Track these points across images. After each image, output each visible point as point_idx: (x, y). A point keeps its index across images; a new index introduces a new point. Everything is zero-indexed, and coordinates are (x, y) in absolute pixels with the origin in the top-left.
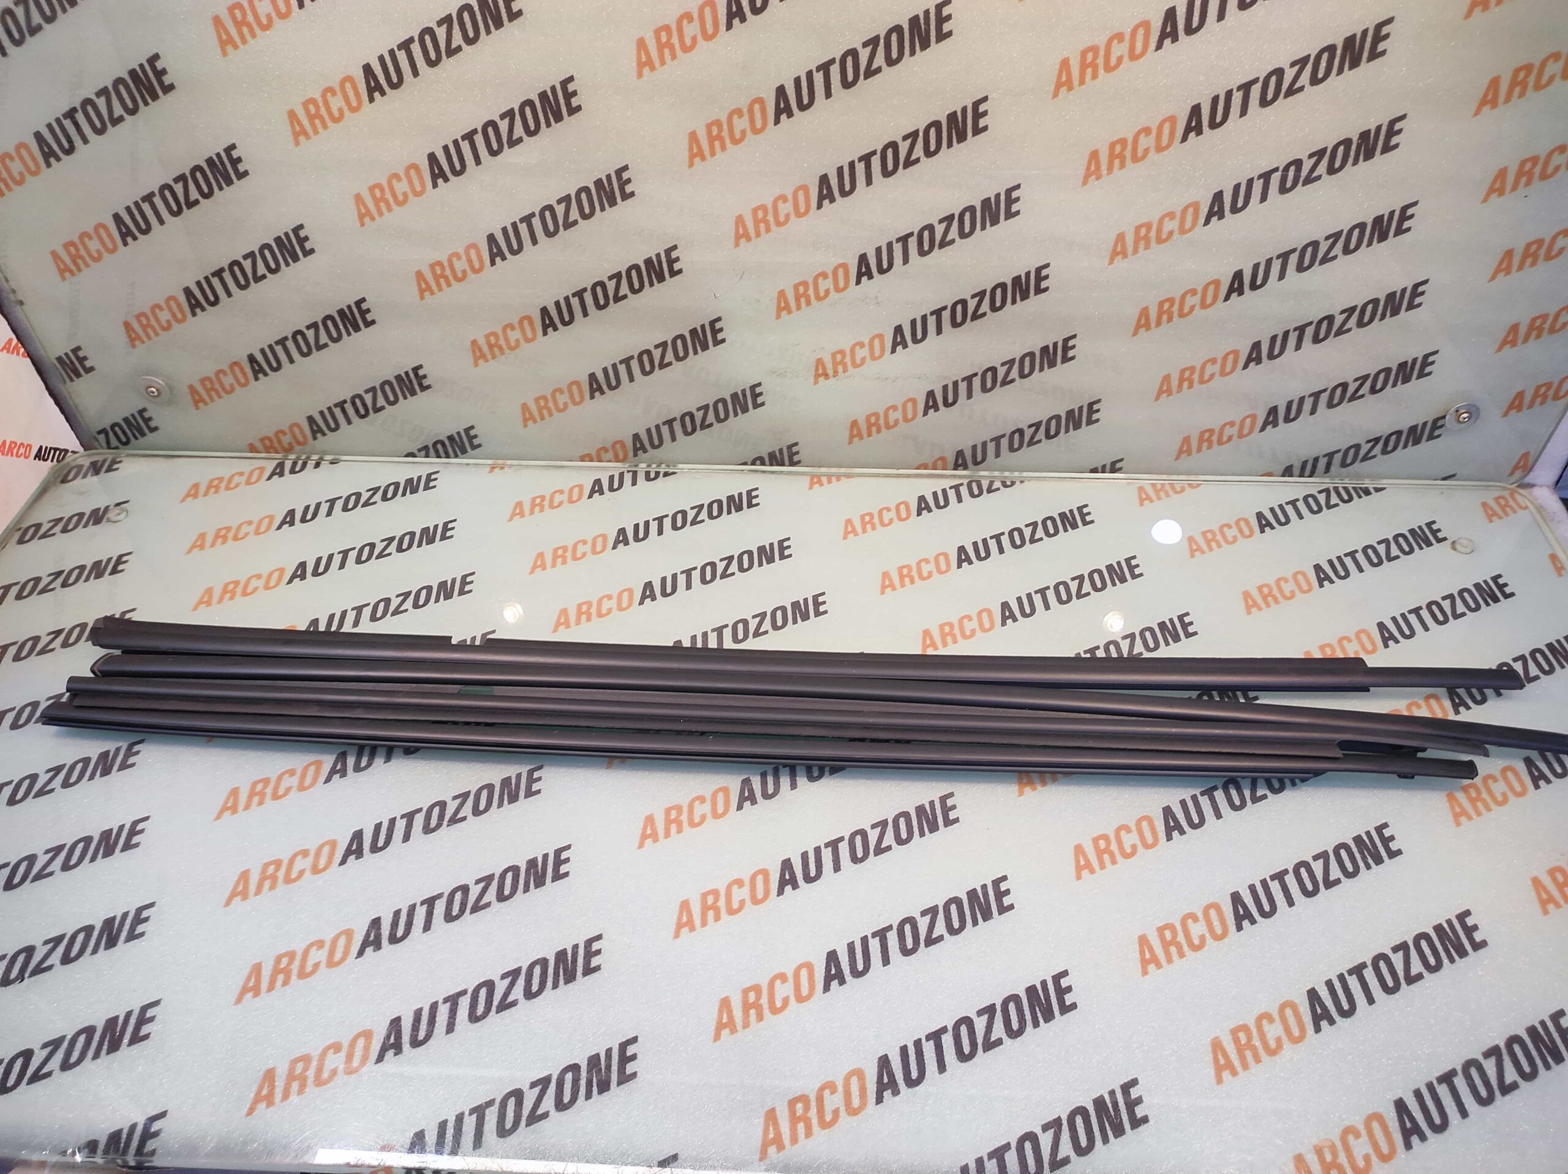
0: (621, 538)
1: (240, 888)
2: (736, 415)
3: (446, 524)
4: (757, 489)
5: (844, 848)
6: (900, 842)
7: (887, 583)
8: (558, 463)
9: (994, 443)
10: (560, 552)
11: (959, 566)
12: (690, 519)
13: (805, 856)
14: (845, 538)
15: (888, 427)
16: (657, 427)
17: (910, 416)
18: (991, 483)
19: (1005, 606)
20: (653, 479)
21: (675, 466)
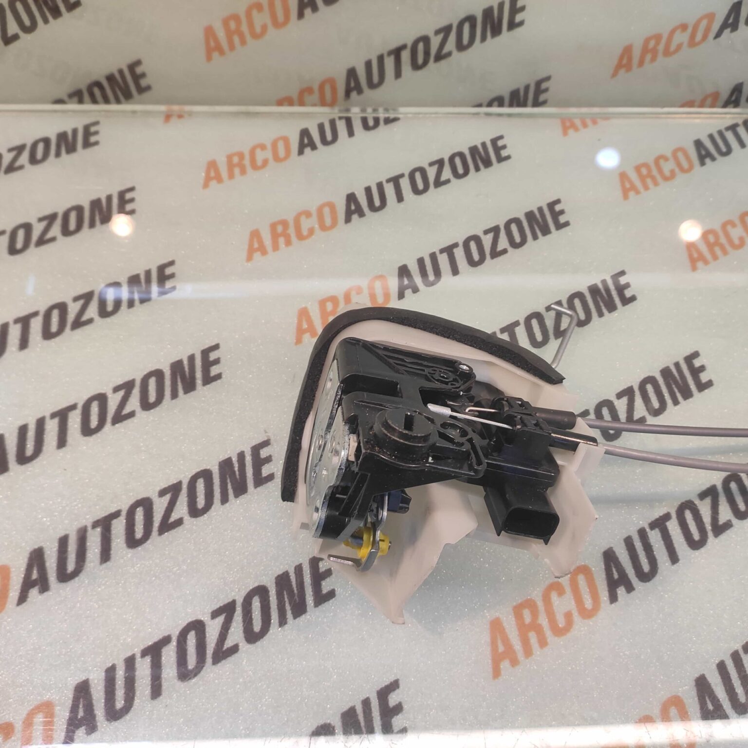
0: (353, 207)
2: (484, 39)
3: (121, 195)
4: (501, 137)
8: (252, 109)
10: (280, 229)
12: (431, 178)
14: (626, 197)
16: (380, 58)
20: (373, 128)
21: (394, 110)
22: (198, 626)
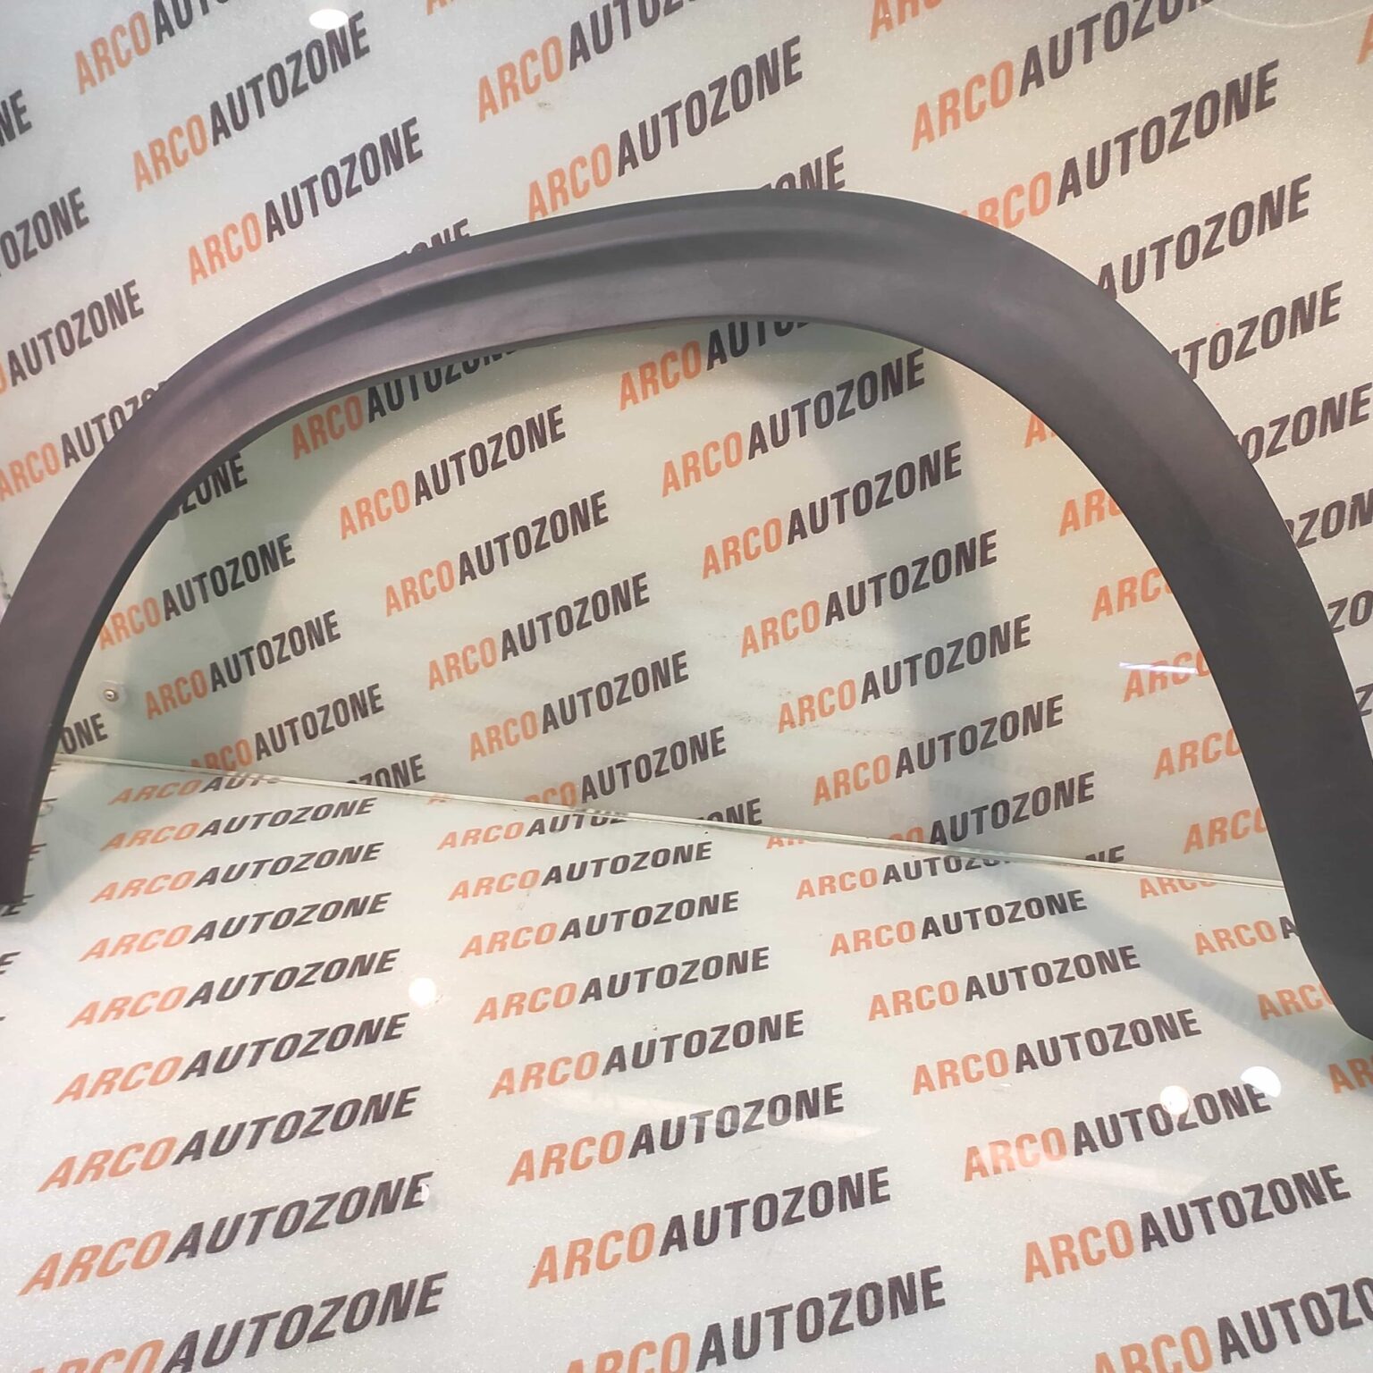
1: (60, 1175)
5: (747, 1213)
6: (815, 1212)
7: (840, 945)
11: (925, 936)
13: (699, 1216)
15: (858, 788)
17: (882, 776)
19: (973, 980)
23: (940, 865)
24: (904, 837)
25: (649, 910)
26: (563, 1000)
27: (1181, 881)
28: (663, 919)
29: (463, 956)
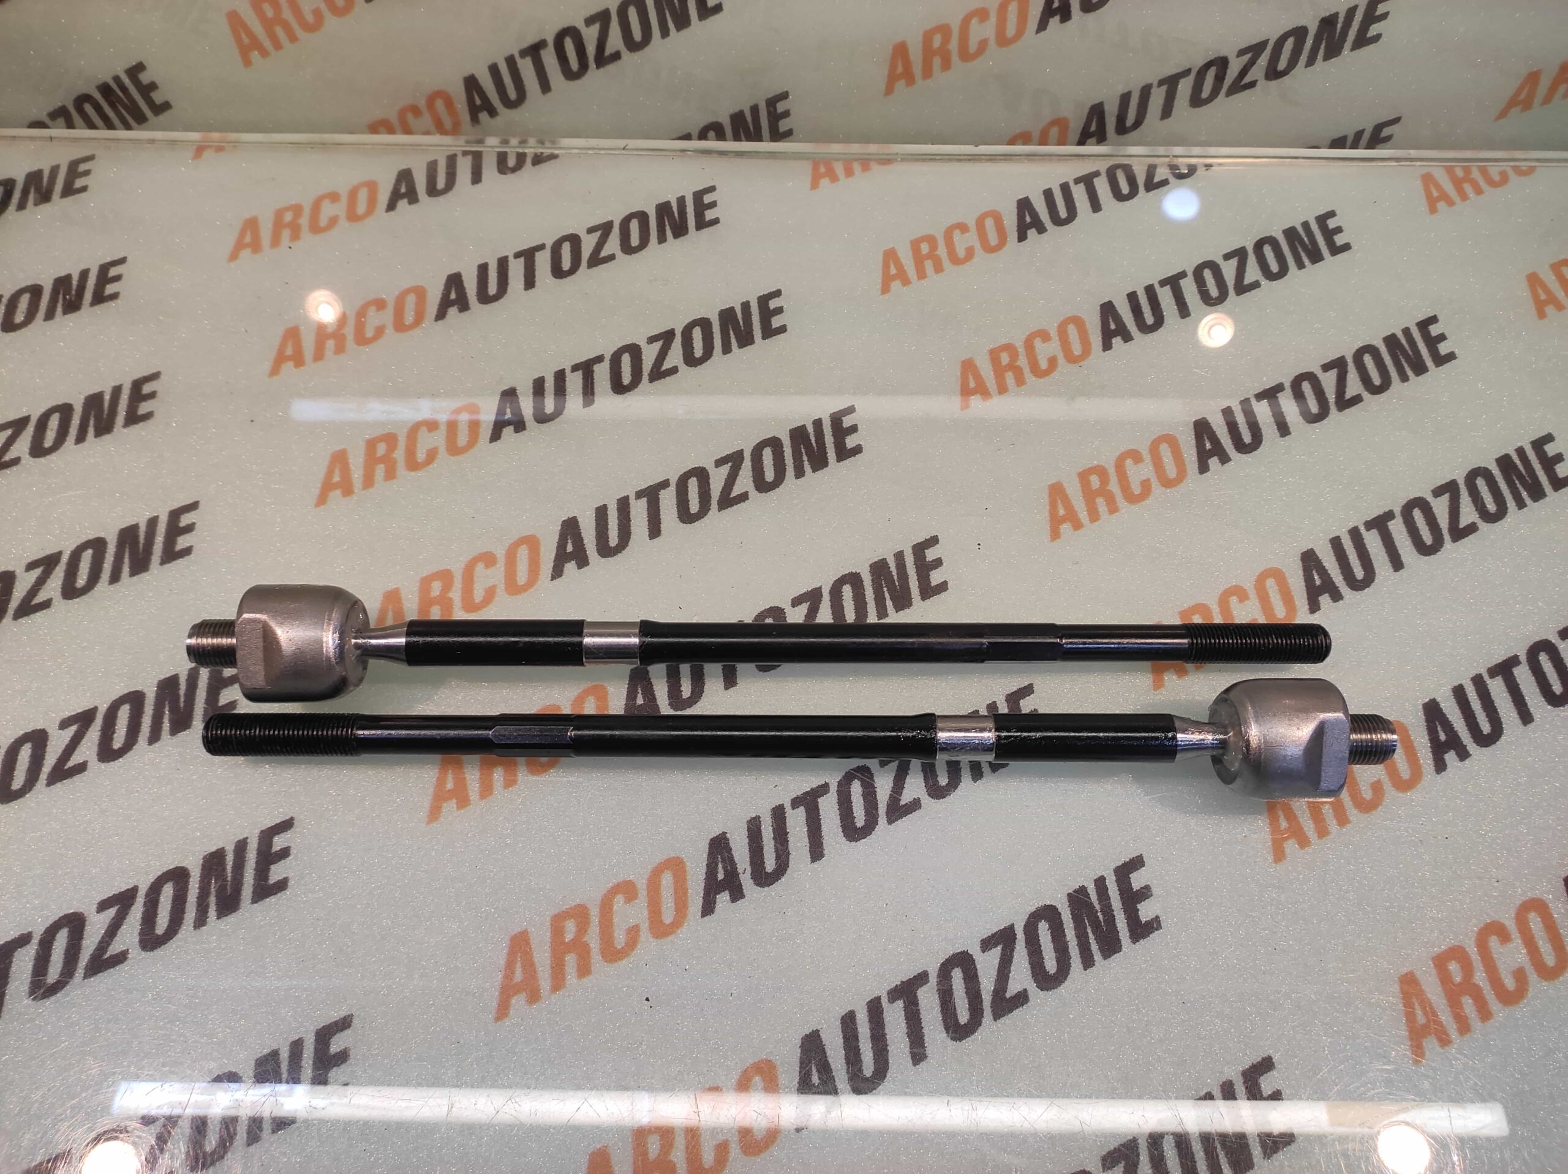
0: (453, 296)
2: (665, 33)
3: (104, 269)
4: (712, 189)
5: (928, 998)
6: (1047, 981)
7: (972, 383)
8: (328, 137)
9: (1164, 88)
11: (1107, 346)
12: (586, 252)
13: (848, 1021)
14: (885, 289)
15: (966, 56)
16: (511, 61)
17: (1011, 30)
18: (1151, 171)
19: (1202, 428)
20: (514, 170)
21: (553, 142)
22: (75, 923)
23: (1102, 186)
24: (1036, 135)
25: (634, 351)
26: (522, 577)
27: (1484, 171)
28: (664, 368)
29: (322, 500)
